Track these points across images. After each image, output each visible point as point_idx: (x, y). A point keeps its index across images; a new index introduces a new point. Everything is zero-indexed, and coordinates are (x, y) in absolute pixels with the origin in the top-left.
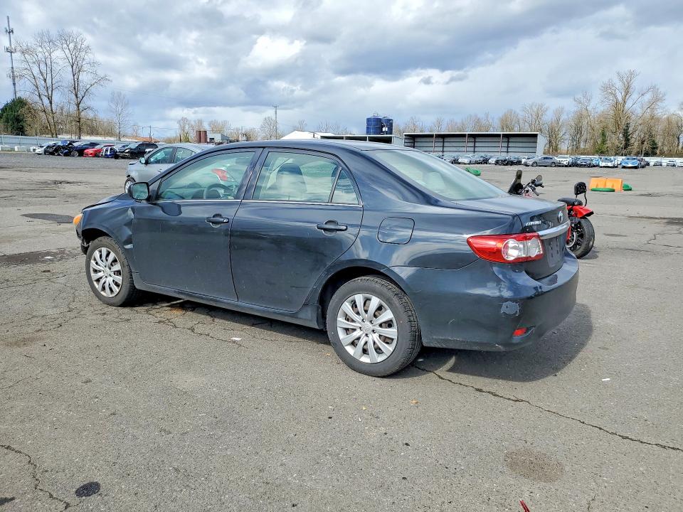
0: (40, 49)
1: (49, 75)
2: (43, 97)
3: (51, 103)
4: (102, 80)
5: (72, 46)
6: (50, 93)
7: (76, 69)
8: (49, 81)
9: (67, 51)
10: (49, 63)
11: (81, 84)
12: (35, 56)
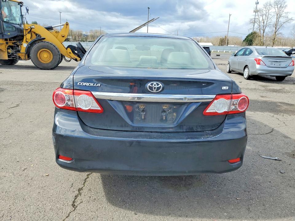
0: (265, 9)
1: (266, 20)
2: (261, 30)
3: (264, 32)
4: (289, 20)
5: (279, 6)
6: (264, 28)
7: (279, 16)
8: (265, 23)
9: (276, 9)
10: (267, 15)
11: (279, 23)
12: (262, 13)
